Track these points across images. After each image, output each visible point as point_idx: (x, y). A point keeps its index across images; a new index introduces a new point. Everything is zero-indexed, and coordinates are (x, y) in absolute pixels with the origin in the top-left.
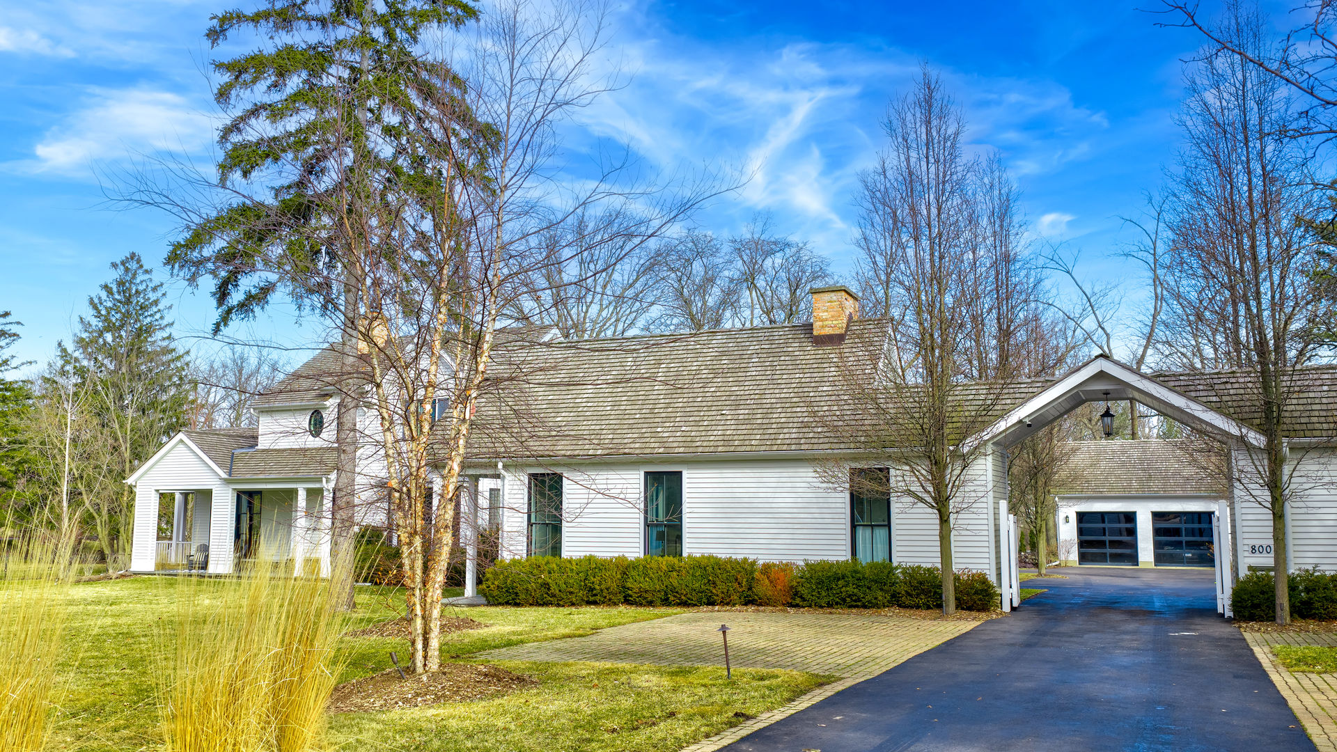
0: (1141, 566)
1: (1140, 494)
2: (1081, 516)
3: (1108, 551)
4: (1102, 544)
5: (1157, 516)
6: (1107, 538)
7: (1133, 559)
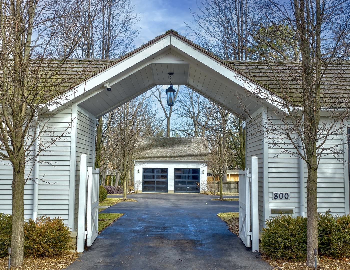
0: (169, 193)
1: (170, 160)
2: (145, 170)
3: (155, 186)
4: (152, 183)
5: (177, 170)
6: (155, 180)
7: (166, 189)
